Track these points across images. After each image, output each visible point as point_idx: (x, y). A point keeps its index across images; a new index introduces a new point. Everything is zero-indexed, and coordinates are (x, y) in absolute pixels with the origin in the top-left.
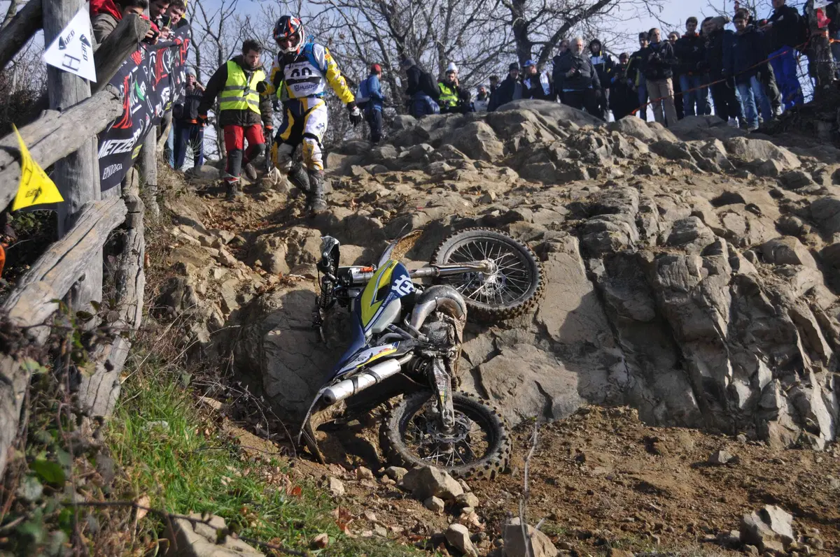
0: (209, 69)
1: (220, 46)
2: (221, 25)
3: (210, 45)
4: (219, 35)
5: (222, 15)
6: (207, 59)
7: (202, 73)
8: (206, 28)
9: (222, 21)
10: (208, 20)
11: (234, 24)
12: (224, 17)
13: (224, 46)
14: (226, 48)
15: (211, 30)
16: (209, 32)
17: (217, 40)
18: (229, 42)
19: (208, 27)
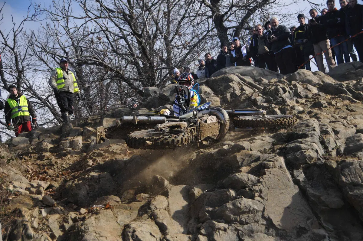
0: (9, 70)
1: (15, 54)
2: (14, 40)
3: (9, 54)
4: (14, 46)
5: (15, 33)
6: (7, 63)
7: (5, 73)
8: (4, 42)
9: (15, 37)
10: (5, 37)
11: (23, 38)
12: (16, 34)
13: (18, 54)
14: (20, 55)
15: (8, 43)
16: (6, 45)
17: (13, 50)
18: (21, 50)
19: (6, 42)
